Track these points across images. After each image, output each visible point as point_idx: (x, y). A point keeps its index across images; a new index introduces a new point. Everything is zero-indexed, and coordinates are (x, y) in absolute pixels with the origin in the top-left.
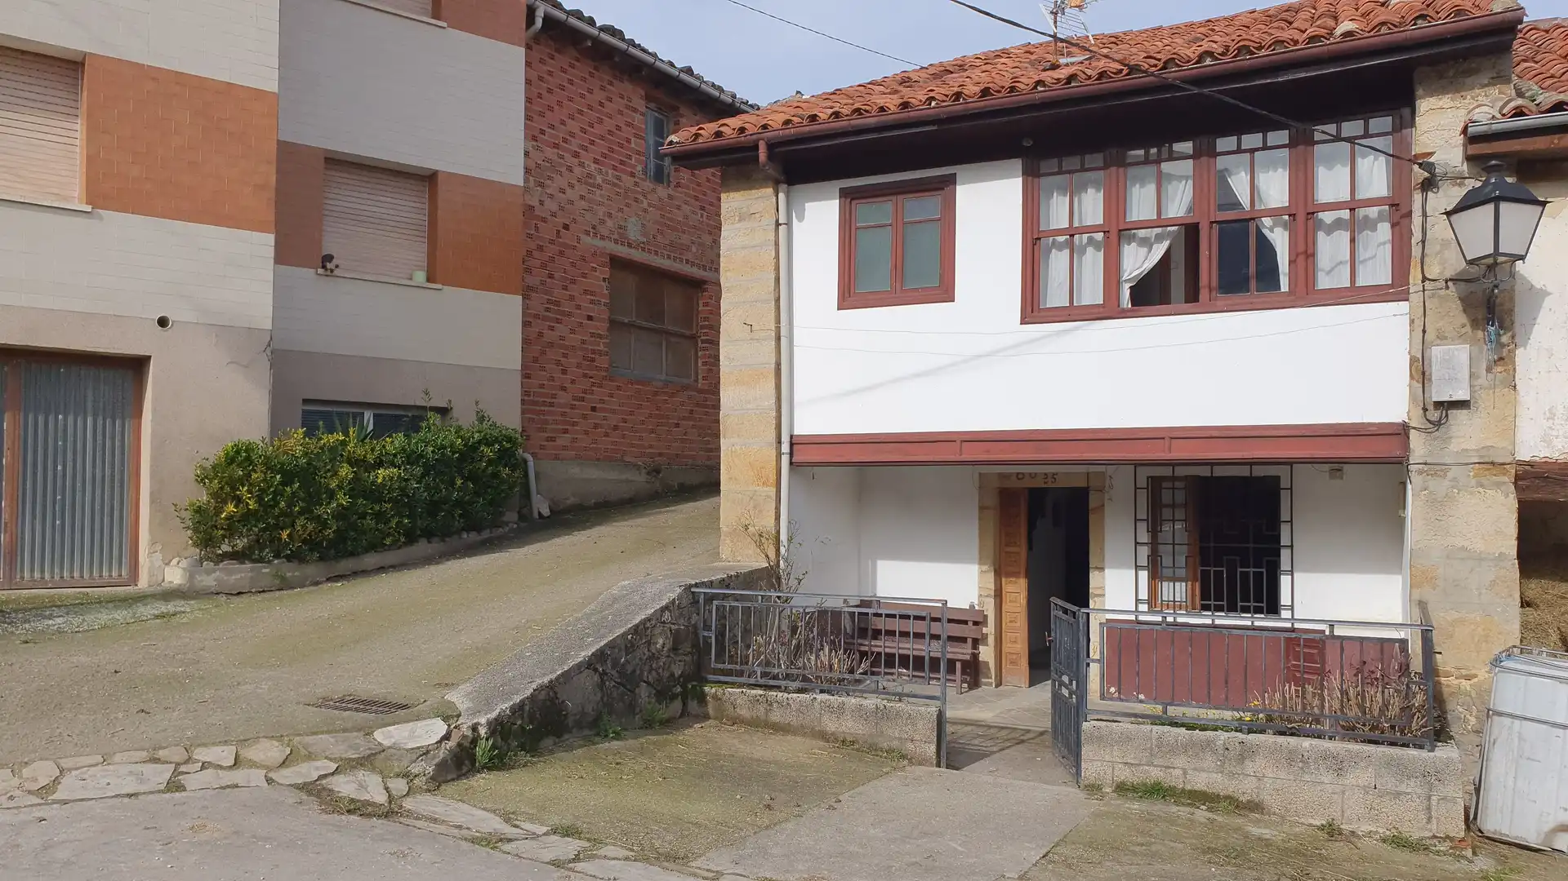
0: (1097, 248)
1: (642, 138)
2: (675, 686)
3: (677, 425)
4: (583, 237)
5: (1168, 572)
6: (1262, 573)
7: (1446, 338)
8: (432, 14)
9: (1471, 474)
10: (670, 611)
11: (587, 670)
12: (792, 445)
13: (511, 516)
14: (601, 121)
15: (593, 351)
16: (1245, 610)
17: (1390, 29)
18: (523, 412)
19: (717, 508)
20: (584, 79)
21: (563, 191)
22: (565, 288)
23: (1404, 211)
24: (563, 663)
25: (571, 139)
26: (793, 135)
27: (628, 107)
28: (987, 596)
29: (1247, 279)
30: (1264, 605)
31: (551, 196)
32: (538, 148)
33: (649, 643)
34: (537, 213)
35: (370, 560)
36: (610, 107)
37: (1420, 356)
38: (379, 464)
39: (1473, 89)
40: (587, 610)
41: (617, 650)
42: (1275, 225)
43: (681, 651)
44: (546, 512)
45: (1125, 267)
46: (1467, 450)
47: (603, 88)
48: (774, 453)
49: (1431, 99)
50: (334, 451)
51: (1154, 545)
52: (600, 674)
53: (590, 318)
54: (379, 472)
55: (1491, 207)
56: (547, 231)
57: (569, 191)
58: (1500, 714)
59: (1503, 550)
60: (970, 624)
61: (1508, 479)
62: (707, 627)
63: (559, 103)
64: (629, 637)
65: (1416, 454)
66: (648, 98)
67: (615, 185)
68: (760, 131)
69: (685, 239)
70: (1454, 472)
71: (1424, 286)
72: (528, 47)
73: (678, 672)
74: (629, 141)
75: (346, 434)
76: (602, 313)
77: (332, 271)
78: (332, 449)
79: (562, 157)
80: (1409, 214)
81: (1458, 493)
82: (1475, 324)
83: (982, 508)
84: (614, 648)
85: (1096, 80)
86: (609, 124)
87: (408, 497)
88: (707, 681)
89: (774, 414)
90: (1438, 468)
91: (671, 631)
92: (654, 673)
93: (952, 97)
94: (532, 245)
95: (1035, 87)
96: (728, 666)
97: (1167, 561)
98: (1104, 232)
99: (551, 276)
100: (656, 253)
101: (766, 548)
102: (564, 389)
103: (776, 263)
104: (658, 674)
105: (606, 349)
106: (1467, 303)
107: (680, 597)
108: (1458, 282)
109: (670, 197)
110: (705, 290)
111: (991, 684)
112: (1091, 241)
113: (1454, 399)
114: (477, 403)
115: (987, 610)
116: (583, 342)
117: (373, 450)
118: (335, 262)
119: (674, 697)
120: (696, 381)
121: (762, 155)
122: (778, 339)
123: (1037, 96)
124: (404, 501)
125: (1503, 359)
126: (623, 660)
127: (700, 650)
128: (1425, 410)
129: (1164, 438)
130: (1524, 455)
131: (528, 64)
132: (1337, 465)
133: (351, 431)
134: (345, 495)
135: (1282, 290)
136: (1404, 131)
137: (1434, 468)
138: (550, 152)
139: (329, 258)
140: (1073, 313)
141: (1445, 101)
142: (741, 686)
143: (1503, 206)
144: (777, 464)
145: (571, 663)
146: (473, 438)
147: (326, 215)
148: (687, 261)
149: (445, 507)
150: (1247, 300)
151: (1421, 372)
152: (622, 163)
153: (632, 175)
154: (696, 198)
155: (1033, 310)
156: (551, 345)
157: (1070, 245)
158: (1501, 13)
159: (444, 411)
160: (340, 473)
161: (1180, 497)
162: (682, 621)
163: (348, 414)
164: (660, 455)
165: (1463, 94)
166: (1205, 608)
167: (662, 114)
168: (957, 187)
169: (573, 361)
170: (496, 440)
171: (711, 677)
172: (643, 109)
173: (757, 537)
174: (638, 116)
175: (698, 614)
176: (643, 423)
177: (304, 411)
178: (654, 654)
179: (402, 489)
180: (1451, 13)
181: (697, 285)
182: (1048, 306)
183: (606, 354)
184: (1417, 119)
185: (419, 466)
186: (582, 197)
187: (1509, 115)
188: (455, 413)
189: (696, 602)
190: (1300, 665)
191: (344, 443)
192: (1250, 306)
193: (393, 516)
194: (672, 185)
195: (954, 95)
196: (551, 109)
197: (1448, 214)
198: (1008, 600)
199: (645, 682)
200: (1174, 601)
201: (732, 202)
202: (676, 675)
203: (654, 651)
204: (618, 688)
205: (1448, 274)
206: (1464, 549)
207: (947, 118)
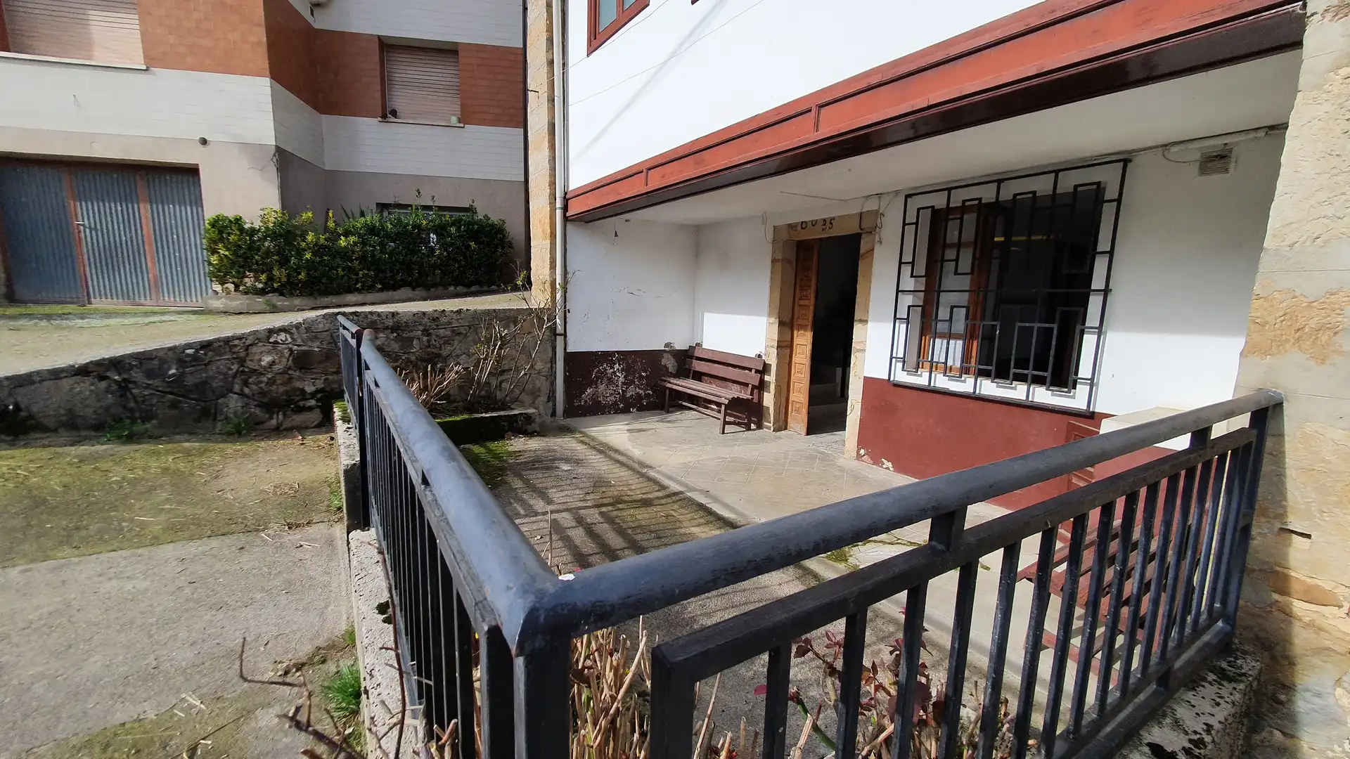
2: (305, 400)
5: (942, 328)
6: (1051, 330)
10: (291, 333)
11: (78, 377)
12: (565, 201)
16: (1021, 378)
28: (770, 347)
41: (155, 362)
43: (315, 371)
48: (548, 208)
52: (116, 381)
60: (753, 371)
64: (189, 352)
73: (310, 388)
83: (774, 261)
84: (149, 359)
89: (548, 172)
92: (251, 387)
97: (943, 312)
104: (260, 388)
107: (308, 322)
111: (769, 428)
115: (770, 360)
119: (302, 410)
122: (552, 99)
126: (174, 372)
139: (393, 112)
144: (550, 217)
161: (970, 232)
162: (317, 343)
173: (543, 285)
198: (797, 352)
199: (237, 394)
202: (307, 391)
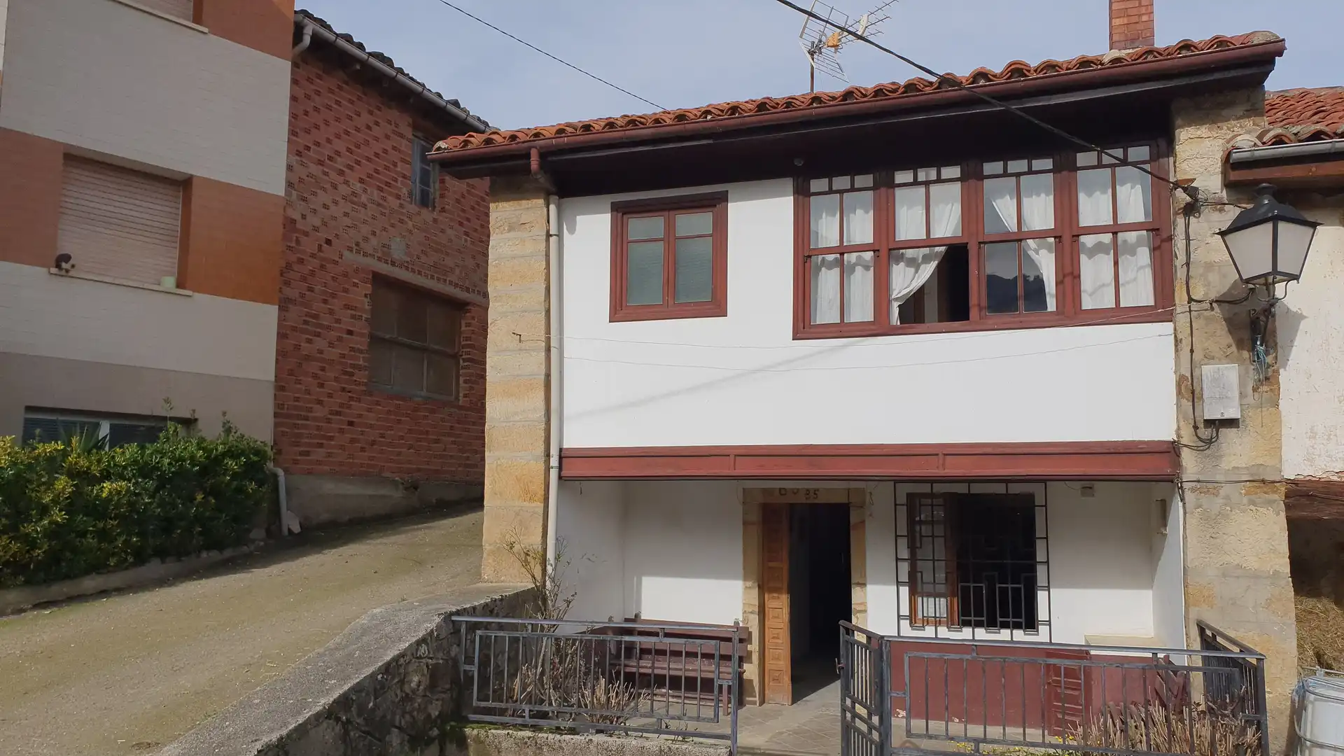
0: (867, 268)
1: (408, 163)
2: (431, 729)
3: (437, 441)
4: (346, 253)
5: (929, 588)
6: (1020, 588)
7: (1213, 358)
8: (194, 19)
9: (1243, 492)
10: (427, 644)
11: (327, 721)
12: (561, 458)
13: (258, 534)
14: (367, 143)
15: (353, 366)
16: (1005, 625)
17: (1155, 57)
18: (276, 425)
19: (479, 526)
20: (351, 102)
21: (326, 207)
22: (325, 301)
23: (1165, 236)
24: (299, 713)
25: (336, 157)
26: (567, 144)
27: (394, 132)
28: (751, 613)
29: (1016, 299)
30: (1022, 620)
31: (315, 211)
32: (302, 164)
33: (402, 682)
34: (298, 226)
35: (90, 583)
36: (377, 131)
37: (1188, 375)
38: (106, 476)
39: (1229, 120)
40: (331, 644)
41: (364, 694)
42: (1040, 247)
43: (439, 689)
44: (296, 529)
45: (894, 286)
46: (1238, 468)
47: (371, 113)
48: (542, 466)
49: (1189, 129)
50: (54, 464)
51: (913, 560)
52: (344, 724)
53: (350, 332)
54: (105, 485)
55: (1268, 227)
56: (309, 246)
57: (333, 207)
58: (1321, 746)
59: (1277, 568)
60: (735, 641)
61: (1278, 497)
62: (469, 660)
63: (327, 123)
64: (379, 677)
65: (1188, 472)
66: (415, 127)
67: (379, 205)
68: (532, 139)
69: (449, 262)
70: (1225, 490)
71: (1190, 307)
72: (295, 65)
73: (435, 713)
74: (395, 165)
75: (69, 443)
76: (362, 328)
77: (67, 271)
78: (51, 459)
79: (326, 174)
80: (1170, 239)
81: (1231, 511)
82: (1240, 344)
83: (745, 523)
84: (361, 691)
85: (871, 98)
86: (377, 147)
87: (138, 513)
88: (467, 722)
89: (543, 426)
90: (1210, 485)
91: (427, 666)
92: (408, 717)
93: (727, 112)
94: (293, 258)
95: (811, 104)
96: (490, 704)
97: (928, 577)
98: (874, 251)
99: (311, 290)
100: (420, 273)
101: (532, 567)
102: (320, 402)
103: (546, 274)
104: (413, 717)
105: (366, 364)
106: (1232, 325)
107: (439, 627)
108: (1223, 304)
109: (435, 221)
110: (469, 311)
111: (754, 703)
112: (859, 262)
113: (1226, 417)
114: (224, 414)
115: (751, 627)
116: (343, 356)
117: (99, 461)
118: (71, 262)
119: (430, 741)
120: (457, 398)
121: (534, 163)
122: (548, 350)
123: (814, 112)
124: (132, 517)
125: (1267, 379)
126: (371, 704)
127: (461, 685)
128: (1196, 427)
129: (937, 455)
130: (1290, 474)
131: (295, 82)
132: (1088, 483)
133: (75, 440)
134: (60, 510)
135: (1049, 310)
136: (1161, 160)
137: (1207, 486)
138: (315, 169)
139: (67, 258)
140: (843, 330)
141: (1203, 131)
142: (504, 726)
143: (1282, 226)
144: (545, 477)
145: (307, 714)
146: (217, 450)
147: (63, 213)
148: (451, 283)
149: (183, 524)
150: (1016, 319)
151: (1189, 389)
152: (388, 184)
153: (398, 197)
154: (461, 224)
155: (804, 327)
156: (308, 358)
157: (840, 263)
158: (1263, 44)
159: (189, 423)
160: (56, 486)
161: (940, 513)
162: (440, 655)
163: (74, 423)
164: (419, 470)
165: (1219, 125)
166: (966, 624)
167: (428, 143)
168: (729, 204)
169: (331, 375)
170: (243, 453)
171: (472, 717)
172: (411, 137)
173: (523, 555)
174: (404, 142)
175: (459, 645)
176: (402, 438)
177: (26, 420)
178: (407, 695)
179: (130, 504)
180: (1213, 45)
181: (459, 306)
182: (817, 323)
183: (365, 368)
184: (1177, 147)
185: (153, 479)
186: (346, 214)
187: (1270, 143)
188: (200, 425)
189: (456, 631)
190: (1060, 681)
191: (65, 454)
192: (1021, 325)
193: (119, 534)
194: (438, 209)
195: (729, 110)
196: (317, 127)
197: (1223, 234)
198: (771, 616)
199: (396, 727)
200: (935, 617)
201: (501, 213)
202: (433, 717)
203: (408, 691)
204: (365, 738)
205: (1213, 296)
206: (1239, 566)
207: (723, 132)
